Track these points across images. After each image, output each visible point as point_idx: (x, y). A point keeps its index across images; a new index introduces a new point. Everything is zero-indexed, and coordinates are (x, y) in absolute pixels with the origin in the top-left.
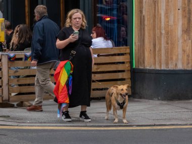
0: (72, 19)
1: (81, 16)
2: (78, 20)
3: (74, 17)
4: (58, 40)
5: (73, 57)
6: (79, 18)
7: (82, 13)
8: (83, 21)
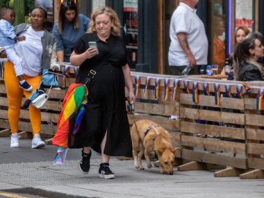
2: (101, 25)
4: (74, 52)
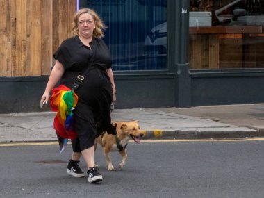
0: (78, 23)
1: (91, 18)
2: (86, 24)
3: (80, 19)
5: (80, 85)
6: (89, 22)
7: (94, 14)
8: (97, 26)
